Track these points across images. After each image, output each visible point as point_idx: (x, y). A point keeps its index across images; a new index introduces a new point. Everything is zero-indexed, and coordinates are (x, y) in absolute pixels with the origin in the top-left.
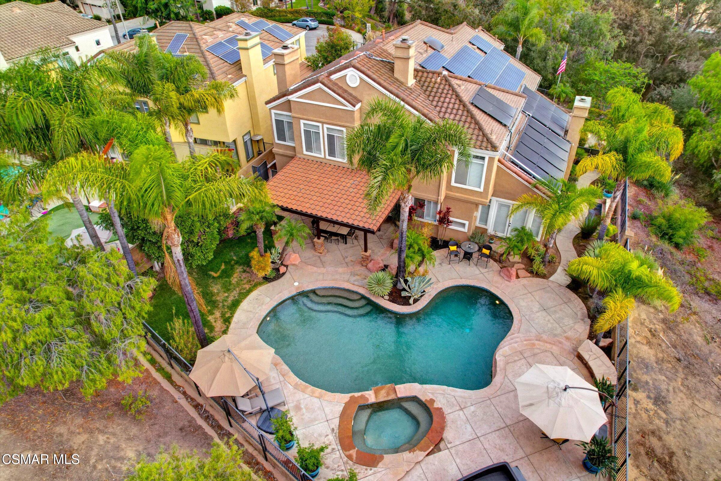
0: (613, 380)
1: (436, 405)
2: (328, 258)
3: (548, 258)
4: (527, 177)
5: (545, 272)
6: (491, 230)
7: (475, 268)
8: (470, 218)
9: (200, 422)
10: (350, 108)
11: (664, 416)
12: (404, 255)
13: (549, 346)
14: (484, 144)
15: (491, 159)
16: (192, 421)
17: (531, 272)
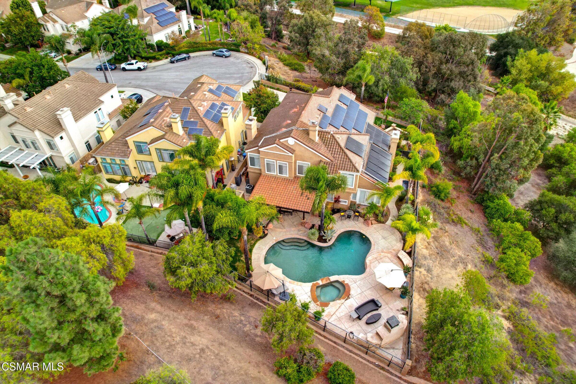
0: (411, 265)
1: (346, 282)
2: (285, 224)
3: (384, 213)
4: (372, 180)
5: (383, 220)
6: (358, 202)
7: (353, 222)
8: (348, 199)
9: (255, 301)
10: (290, 154)
11: (430, 276)
12: (323, 222)
13: (386, 254)
14: (353, 169)
15: (357, 176)
16: (252, 301)
17: (378, 221)
